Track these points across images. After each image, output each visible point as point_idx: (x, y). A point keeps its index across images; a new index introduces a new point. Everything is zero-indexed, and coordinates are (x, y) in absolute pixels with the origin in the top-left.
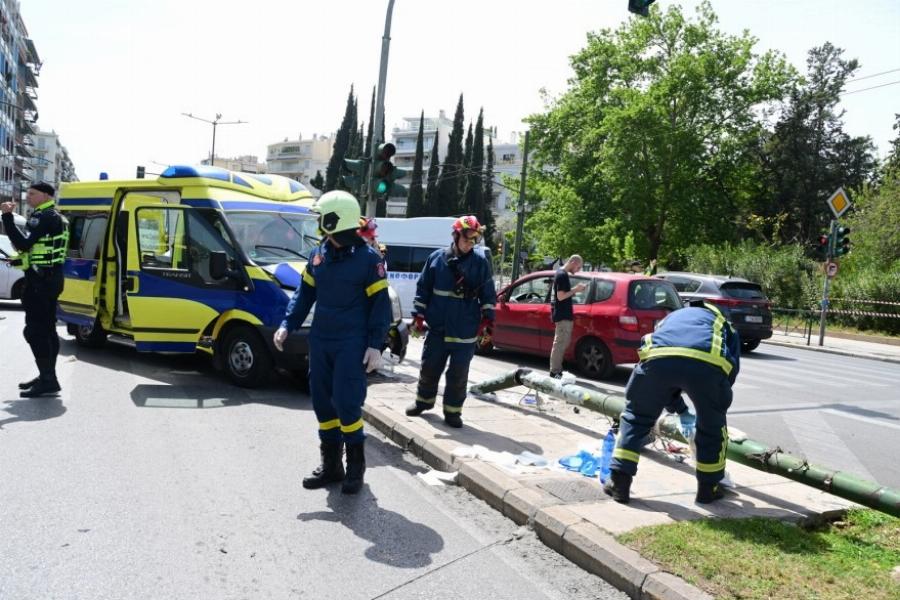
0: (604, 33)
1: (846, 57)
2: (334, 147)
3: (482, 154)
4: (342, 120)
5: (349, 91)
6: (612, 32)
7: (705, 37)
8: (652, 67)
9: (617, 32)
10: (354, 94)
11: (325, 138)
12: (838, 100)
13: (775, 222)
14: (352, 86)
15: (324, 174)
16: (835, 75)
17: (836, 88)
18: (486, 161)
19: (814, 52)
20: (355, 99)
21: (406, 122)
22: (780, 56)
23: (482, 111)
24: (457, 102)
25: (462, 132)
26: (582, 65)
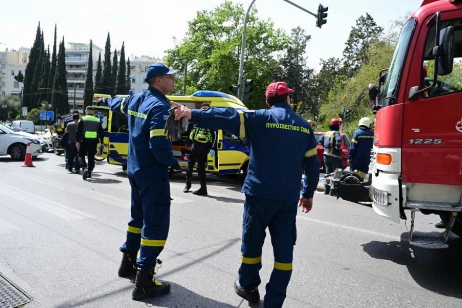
0: (204, 12)
1: (306, 34)
2: (29, 57)
3: (125, 66)
4: (34, 42)
5: (38, 25)
6: (208, 12)
7: (253, 19)
8: (227, 31)
9: (210, 12)
10: (41, 27)
11: (15, 51)
12: (305, 52)
13: (298, 105)
14: (39, 23)
15: (24, 74)
16: (302, 41)
17: (304, 47)
18: (127, 69)
19: (294, 30)
20: (41, 30)
21: (70, 45)
22: (283, 31)
23: (123, 43)
24: (107, 37)
25: (110, 53)
26: (194, 27)
